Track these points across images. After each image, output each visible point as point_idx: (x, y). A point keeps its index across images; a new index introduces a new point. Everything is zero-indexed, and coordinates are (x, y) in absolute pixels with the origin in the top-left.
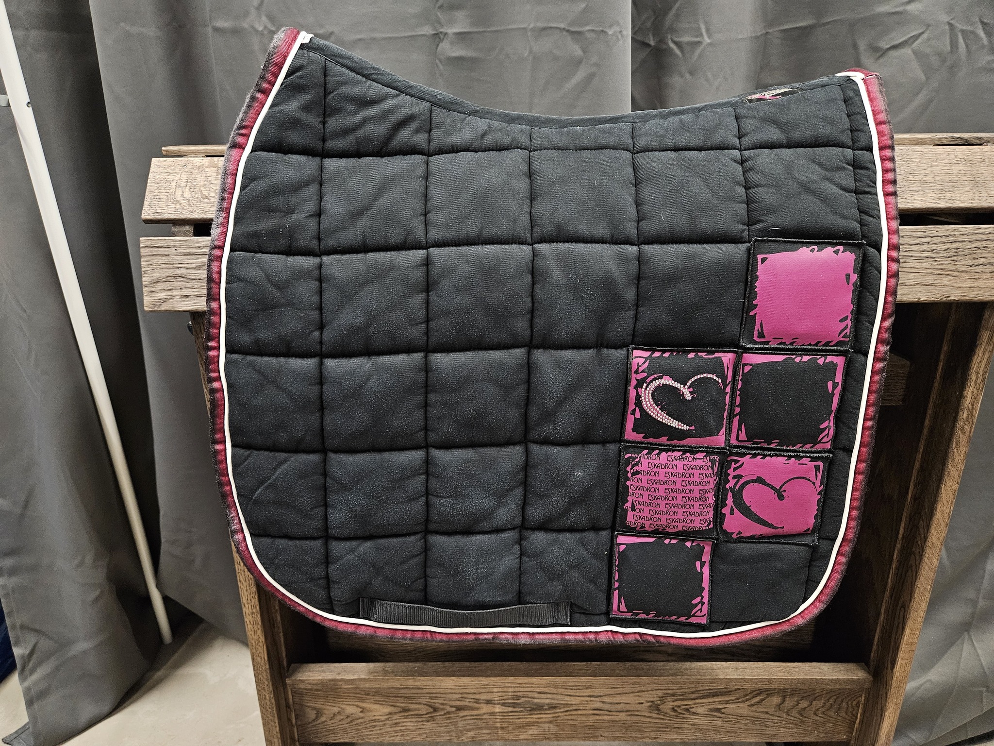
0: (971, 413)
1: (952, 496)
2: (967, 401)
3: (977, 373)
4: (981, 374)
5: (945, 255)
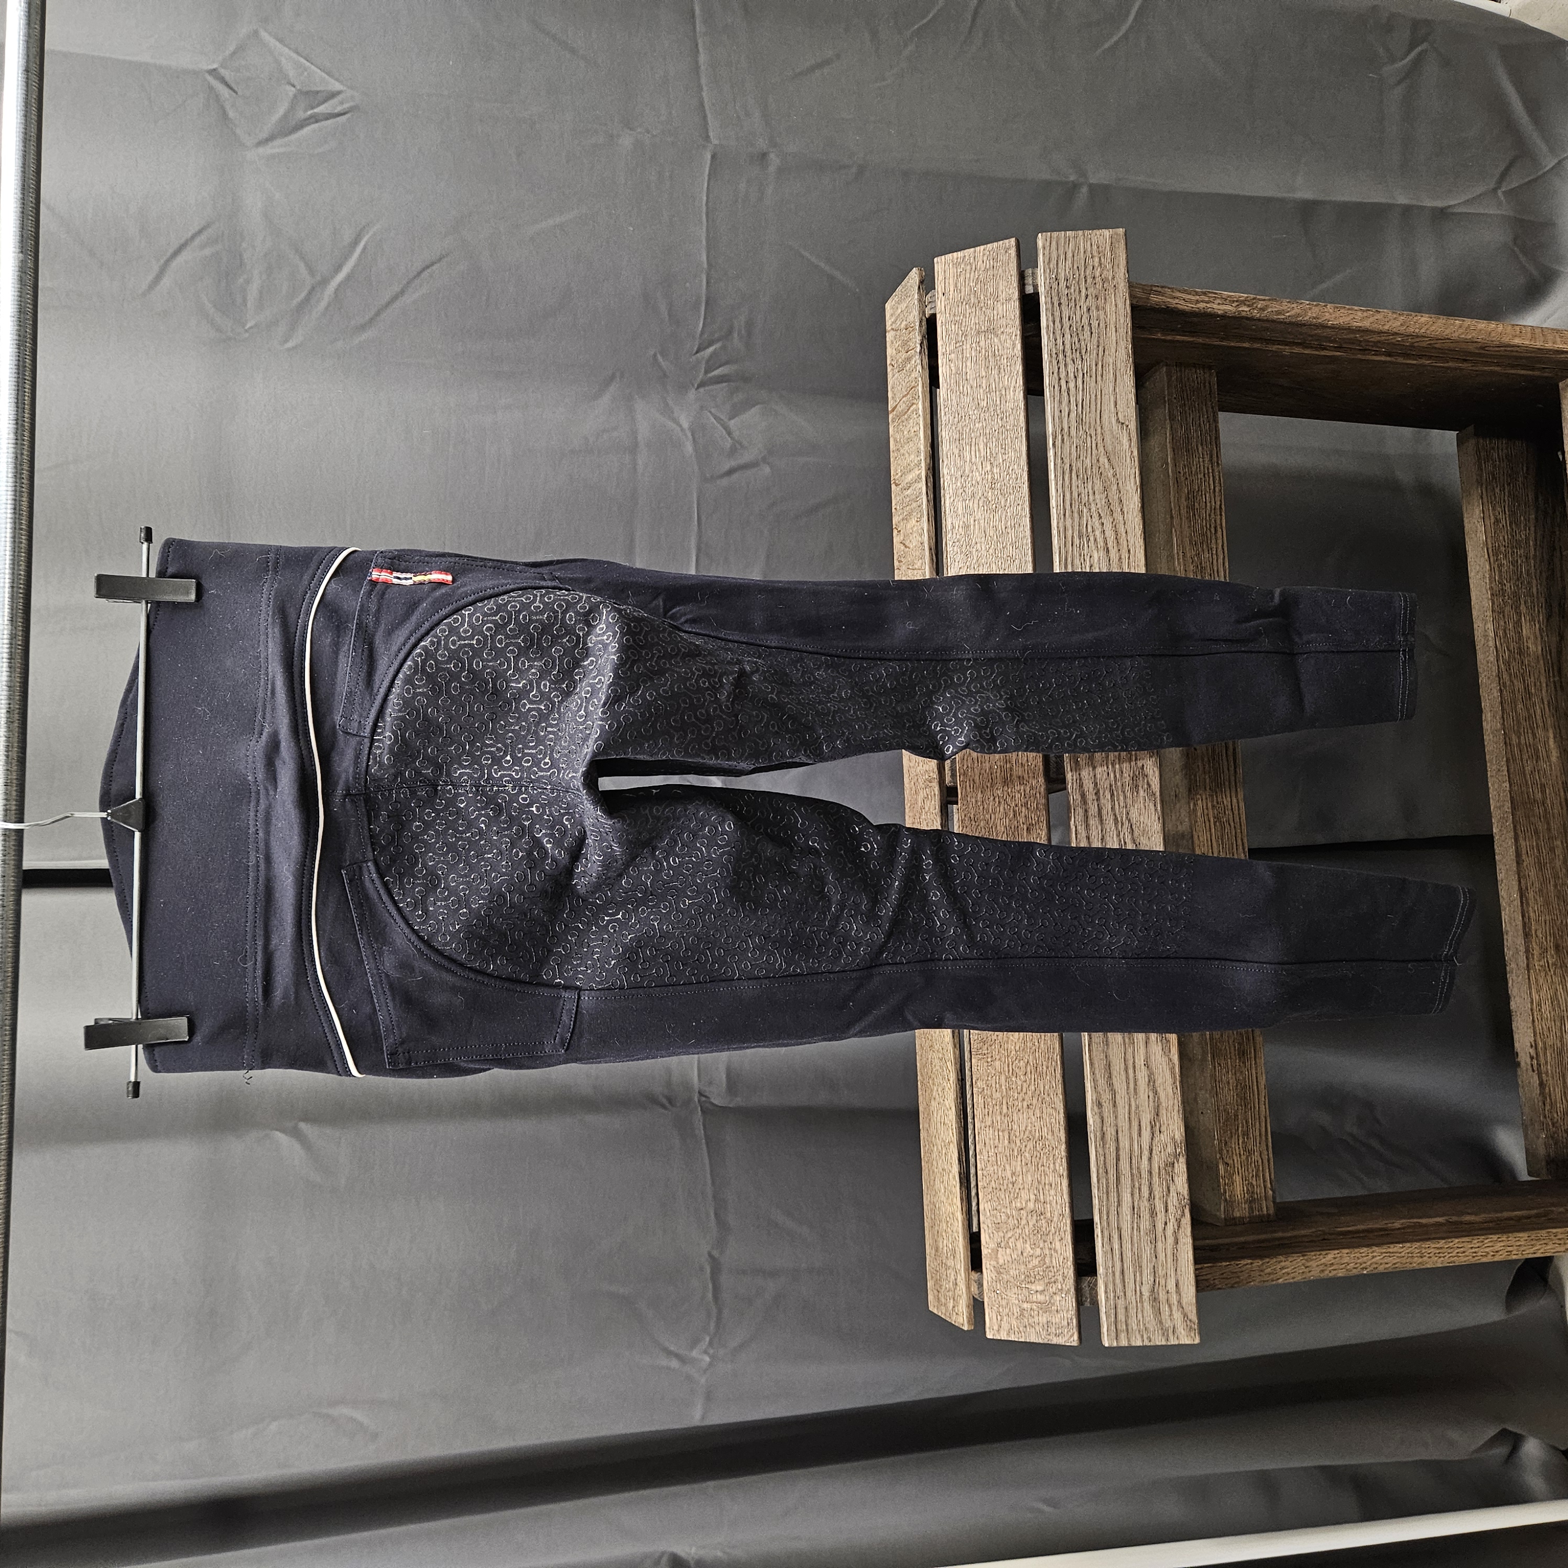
0: (1243, 303)
1: (1342, 311)
2: (1229, 308)
3: (1197, 302)
4: (1198, 297)
5: (1080, 362)
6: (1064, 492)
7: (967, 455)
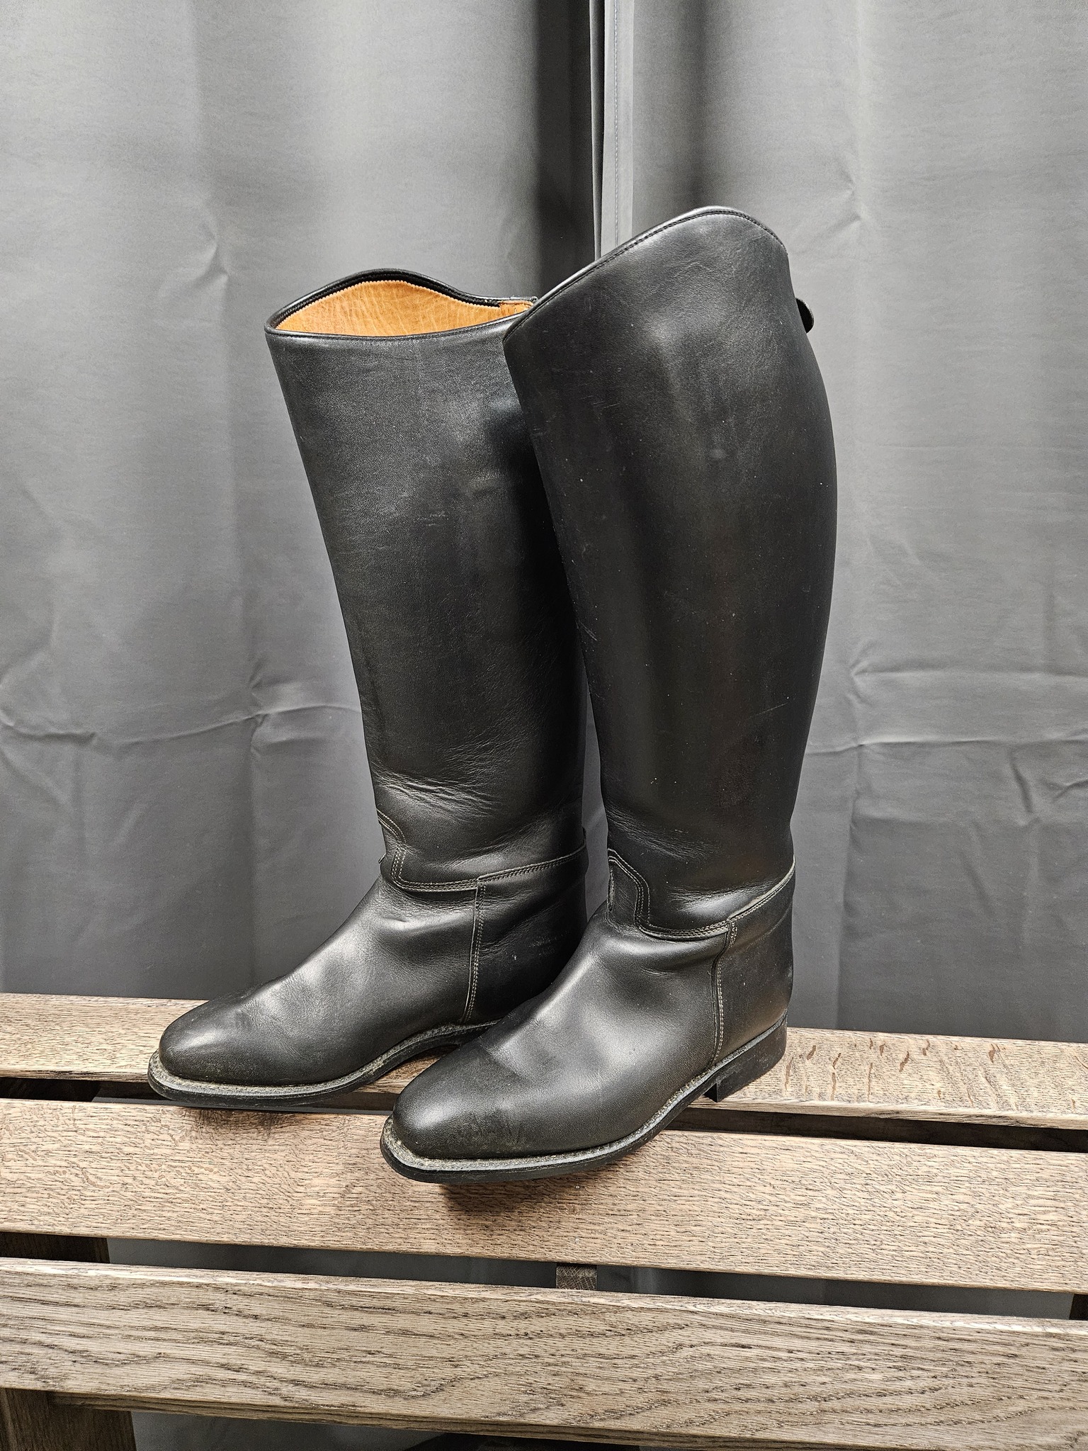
6: (975, 1341)
7: (1038, 1191)
